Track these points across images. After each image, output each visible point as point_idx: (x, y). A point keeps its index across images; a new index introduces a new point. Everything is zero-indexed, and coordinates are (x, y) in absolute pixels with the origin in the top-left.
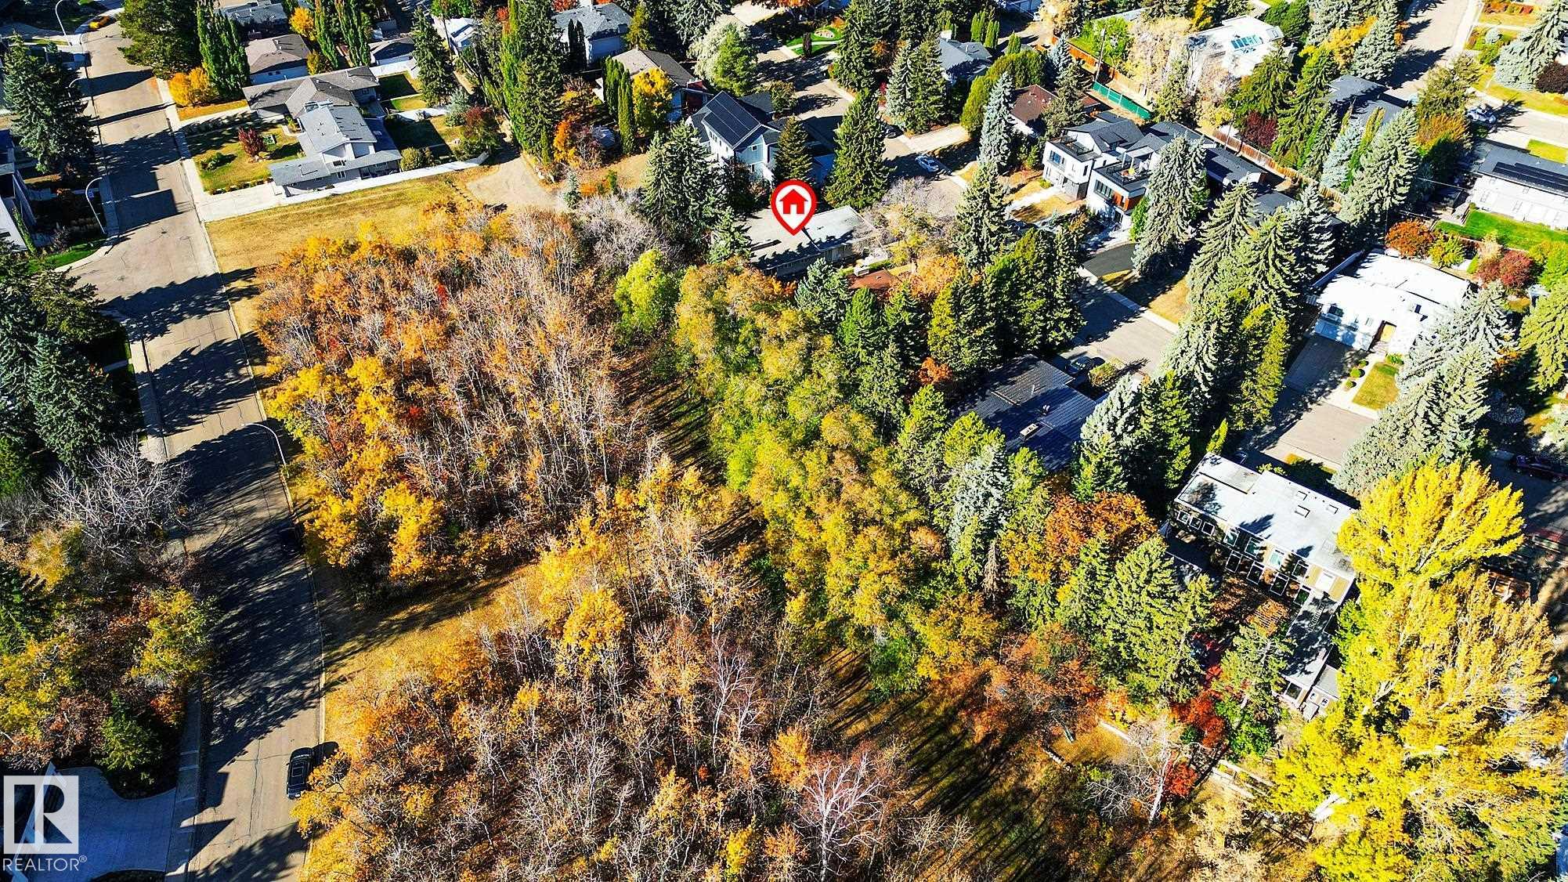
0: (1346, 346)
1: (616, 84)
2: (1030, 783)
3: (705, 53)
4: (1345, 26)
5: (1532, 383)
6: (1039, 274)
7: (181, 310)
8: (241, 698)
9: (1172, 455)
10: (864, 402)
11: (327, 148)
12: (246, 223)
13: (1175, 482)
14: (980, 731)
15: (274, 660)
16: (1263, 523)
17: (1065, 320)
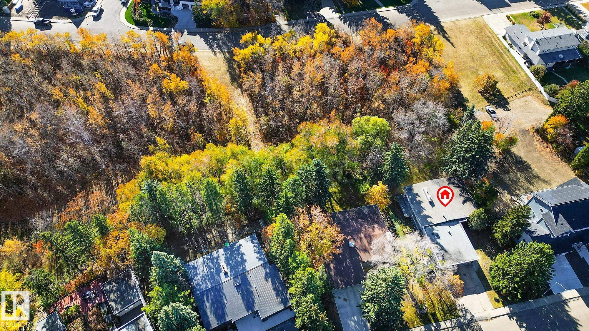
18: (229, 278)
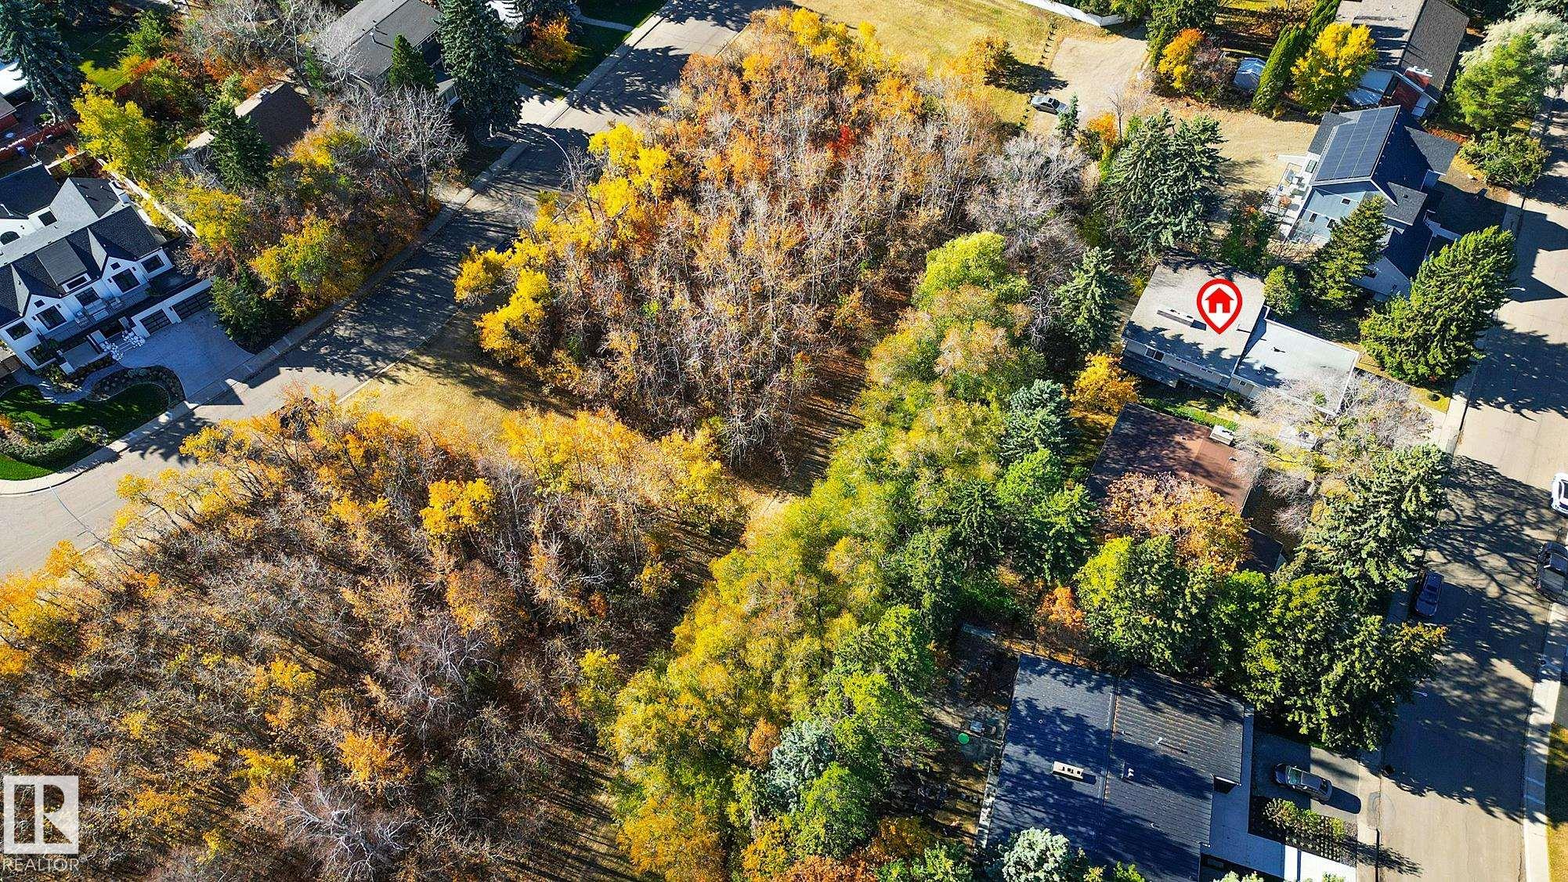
18: (1100, 780)
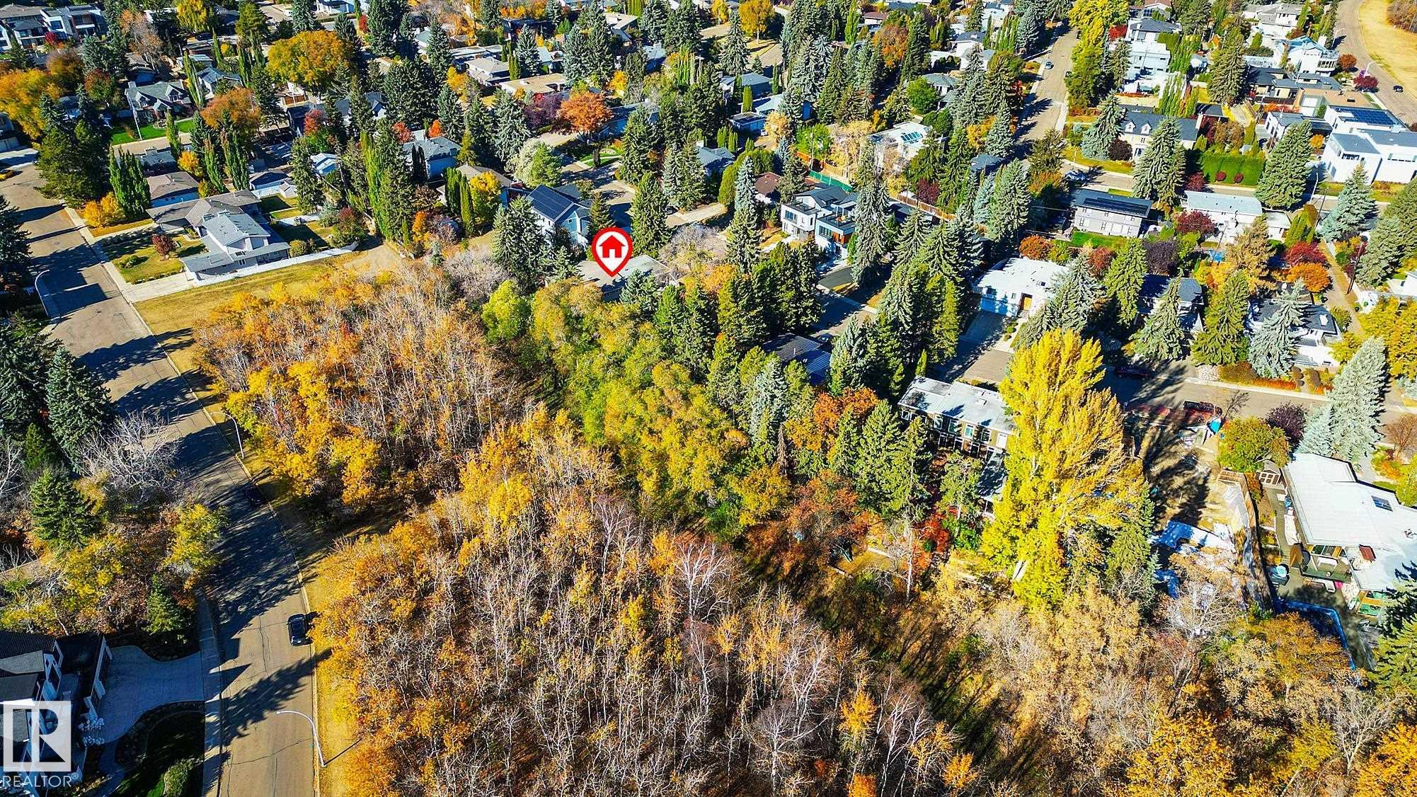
0: (1002, 315)
1: (457, 186)
2: (827, 592)
3: (521, 163)
4: (976, 122)
5: (1119, 318)
6: (788, 273)
7: (126, 361)
8: (238, 594)
9: (891, 373)
10: (680, 358)
11: (230, 242)
12: (166, 301)
13: (896, 391)
14: (787, 566)
15: (259, 568)
16: (958, 410)
17: (811, 308)
